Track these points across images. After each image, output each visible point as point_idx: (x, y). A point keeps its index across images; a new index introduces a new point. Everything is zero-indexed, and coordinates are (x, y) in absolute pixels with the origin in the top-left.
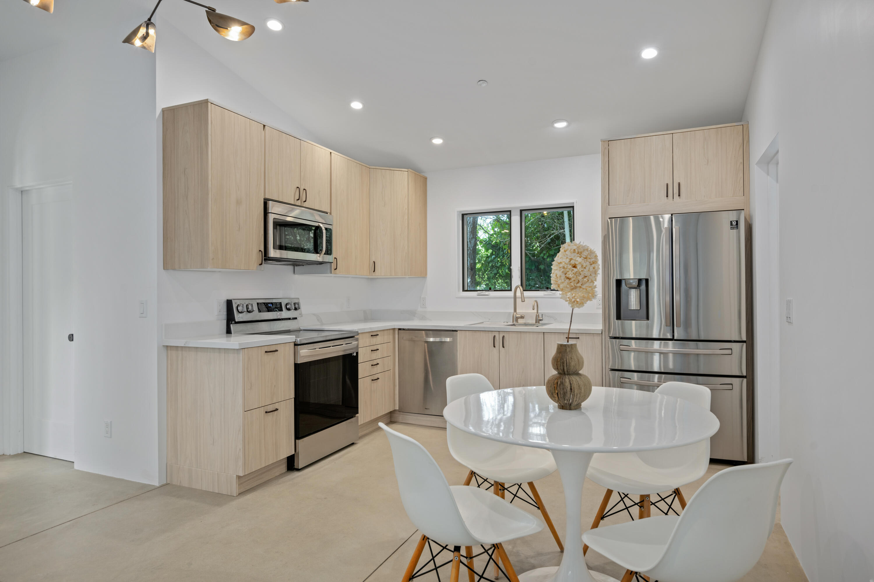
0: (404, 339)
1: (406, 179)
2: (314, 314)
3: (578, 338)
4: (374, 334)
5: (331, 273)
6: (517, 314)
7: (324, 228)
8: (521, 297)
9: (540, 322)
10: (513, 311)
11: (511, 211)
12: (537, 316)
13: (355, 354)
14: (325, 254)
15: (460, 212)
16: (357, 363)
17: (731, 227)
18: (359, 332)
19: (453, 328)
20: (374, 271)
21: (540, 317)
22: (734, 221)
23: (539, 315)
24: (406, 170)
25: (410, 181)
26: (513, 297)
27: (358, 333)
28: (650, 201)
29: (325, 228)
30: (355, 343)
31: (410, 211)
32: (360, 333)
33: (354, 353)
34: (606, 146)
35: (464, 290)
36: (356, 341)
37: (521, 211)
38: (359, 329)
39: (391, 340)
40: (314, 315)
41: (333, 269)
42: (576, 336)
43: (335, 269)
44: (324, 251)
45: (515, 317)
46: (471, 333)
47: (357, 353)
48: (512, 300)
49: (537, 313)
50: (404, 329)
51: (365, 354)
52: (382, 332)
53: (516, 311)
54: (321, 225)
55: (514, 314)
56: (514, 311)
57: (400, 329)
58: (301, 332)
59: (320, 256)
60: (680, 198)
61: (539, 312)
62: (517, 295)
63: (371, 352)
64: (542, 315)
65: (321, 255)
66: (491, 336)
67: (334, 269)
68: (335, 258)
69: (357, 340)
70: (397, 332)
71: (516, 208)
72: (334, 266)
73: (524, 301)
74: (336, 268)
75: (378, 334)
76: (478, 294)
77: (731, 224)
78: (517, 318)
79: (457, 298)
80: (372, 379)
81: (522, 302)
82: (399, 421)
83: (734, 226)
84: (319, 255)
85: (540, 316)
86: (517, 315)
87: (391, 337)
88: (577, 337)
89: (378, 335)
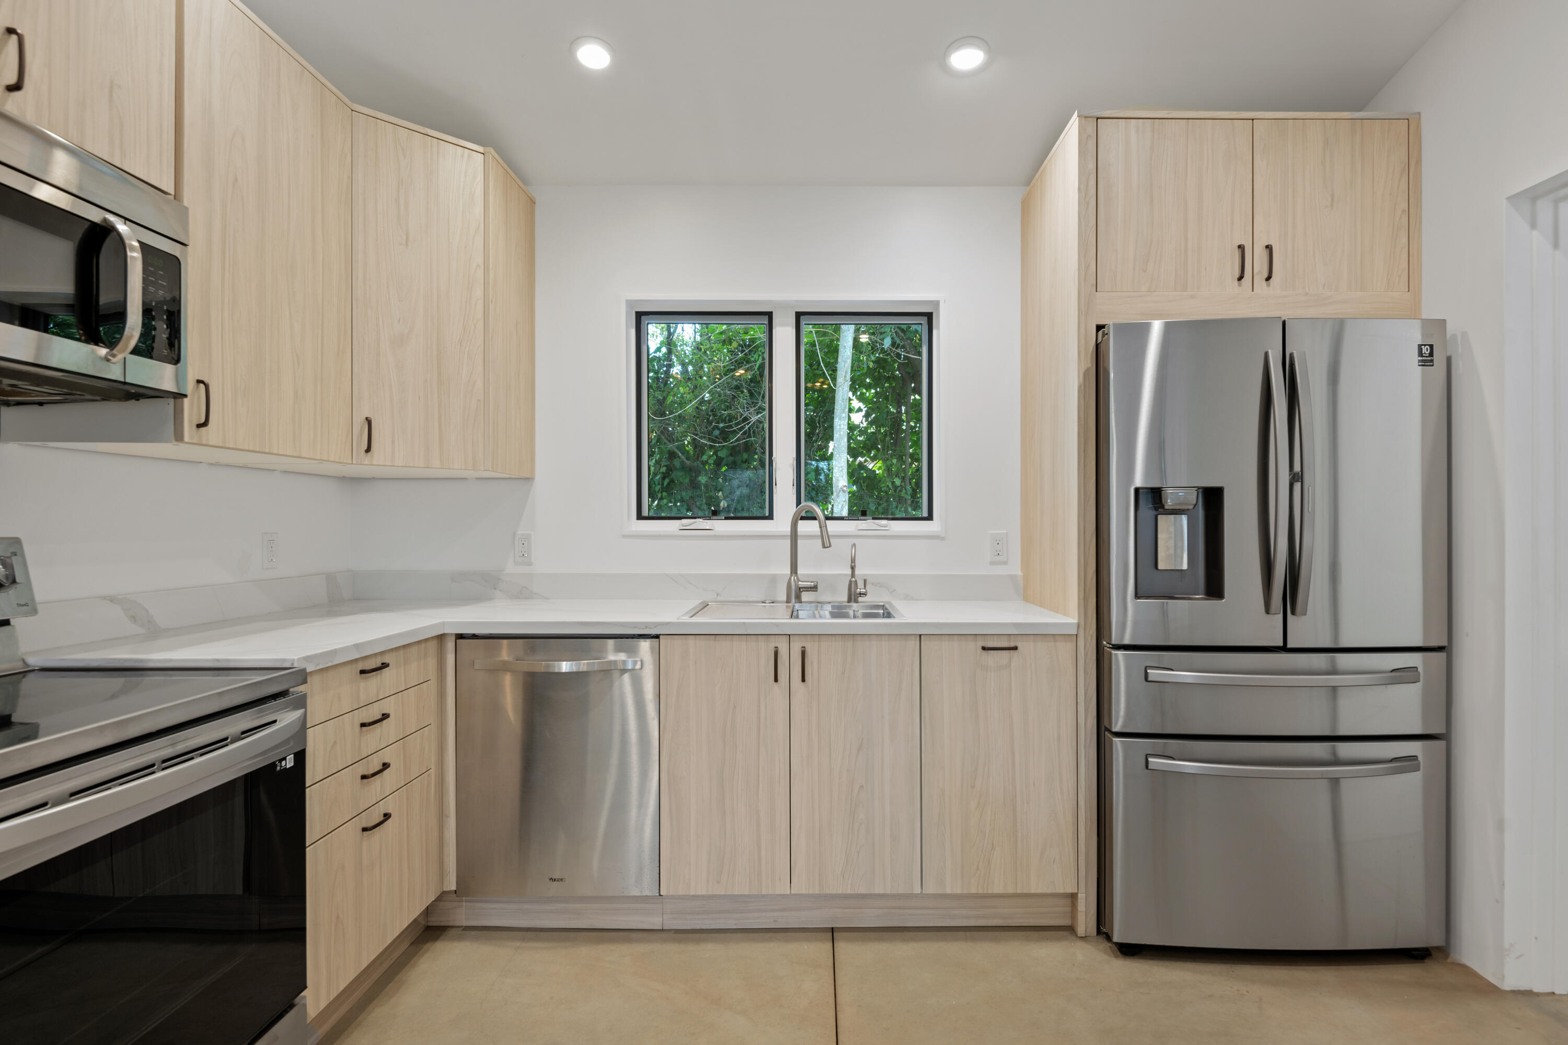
0: (476, 667)
1: (480, 177)
2: (112, 599)
3: (1015, 648)
4: (374, 666)
5: (179, 437)
6: (799, 580)
7: (136, 244)
8: (819, 534)
9: (860, 599)
10: (789, 572)
11: (772, 313)
12: (852, 585)
13: (290, 763)
14: (136, 351)
15: (630, 303)
16: (303, 788)
17: (1420, 361)
18: (308, 671)
19: (646, 627)
20: (368, 450)
21: (859, 587)
22: (1425, 345)
23: (856, 581)
24: (481, 149)
25: (491, 184)
26: (789, 534)
27: (302, 676)
28: (1198, 289)
29: (139, 242)
30: (287, 718)
31: (491, 276)
32: (311, 673)
33: (285, 759)
34: (1091, 130)
35: (640, 517)
36: (296, 708)
37: (799, 315)
38: (308, 659)
39: (432, 675)
40: (111, 601)
41: (190, 422)
42: (1009, 641)
43: (199, 426)
44: (131, 337)
45: (793, 587)
46: (701, 642)
47: (300, 757)
48: (788, 543)
49: (853, 575)
50: (474, 637)
51: (335, 743)
52: (402, 651)
53: (796, 573)
54: (122, 227)
55: (790, 579)
56: (791, 573)
57: (460, 637)
58: (31, 676)
59: (114, 356)
60: (1268, 285)
61: (857, 572)
62: (798, 530)
63: (361, 732)
64: (865, 581)
65: (115, 352)
66: (765, 651)
67: (195, 423)
68: (199, 382)
69: (301, 702)
70: (450, 645)
71: (784, 305)
72: (191, 410)
73: (830, 546)
74: (203, 420)
75: (386, 661)
76: (683, 526)
77: (1421, 354)
78: (800, 590)
79: (624, 536)
80: (365, 825)
81: (824, 547)
82: (458, 924)
83: (1426, 357)
84: (103, 351)
85: (860, 584)
86: (800, 583)
87: (432, 662)
88: (1012, 645)
89: (384, 666)
